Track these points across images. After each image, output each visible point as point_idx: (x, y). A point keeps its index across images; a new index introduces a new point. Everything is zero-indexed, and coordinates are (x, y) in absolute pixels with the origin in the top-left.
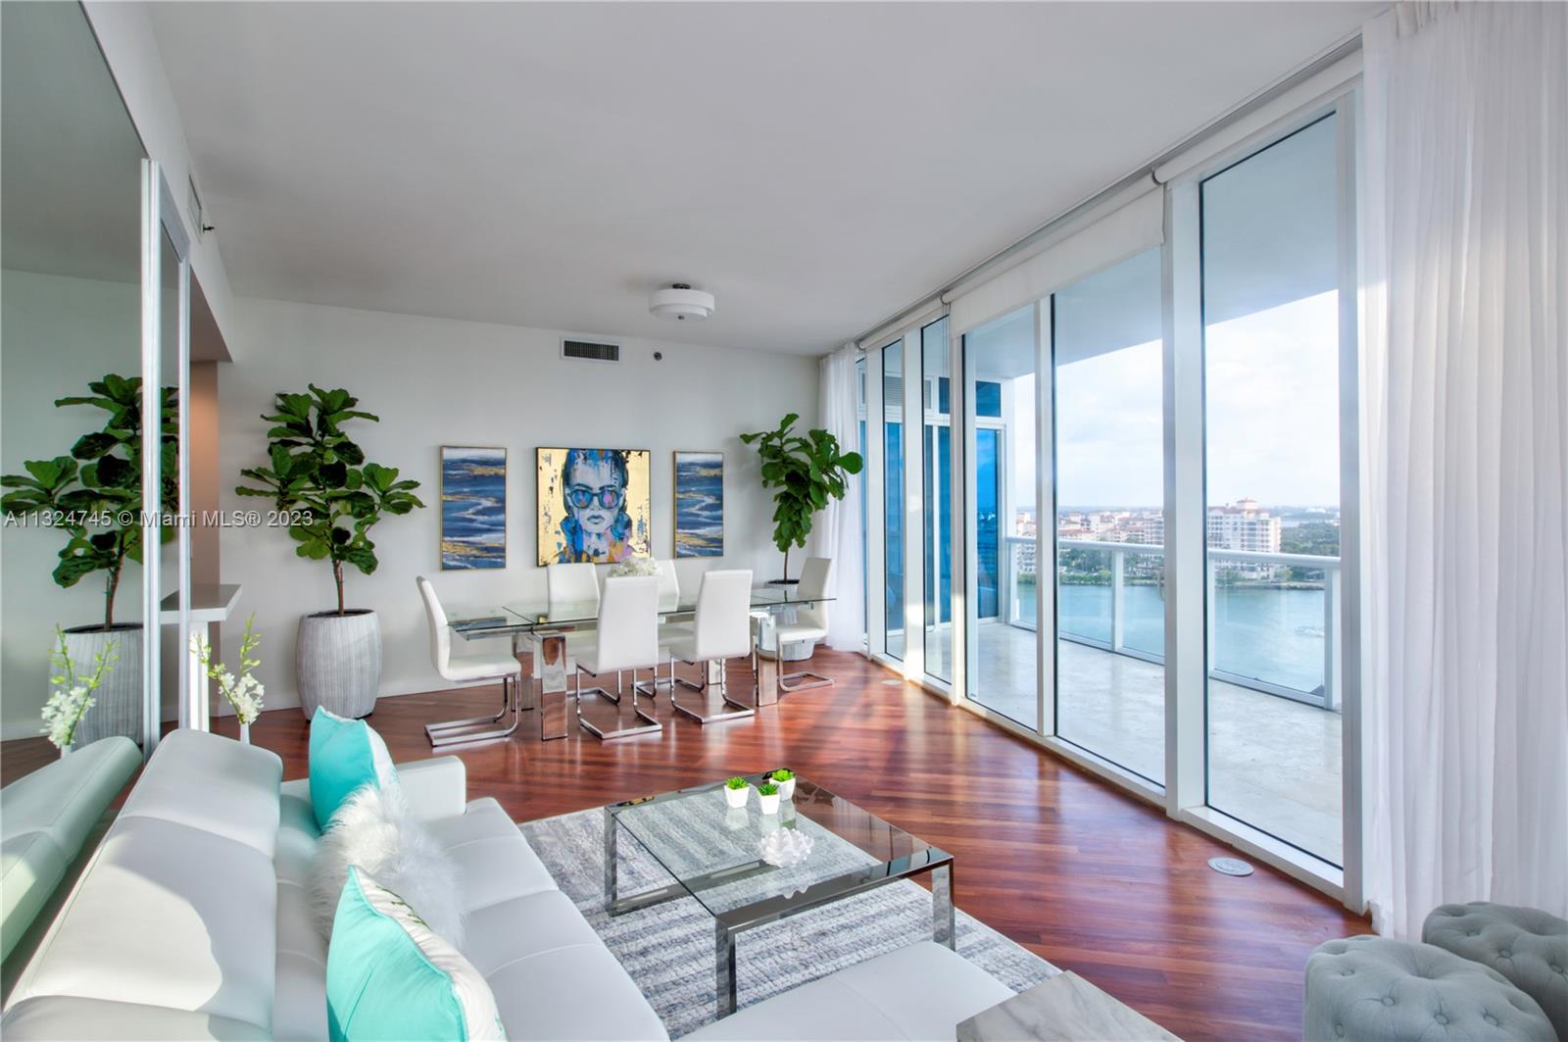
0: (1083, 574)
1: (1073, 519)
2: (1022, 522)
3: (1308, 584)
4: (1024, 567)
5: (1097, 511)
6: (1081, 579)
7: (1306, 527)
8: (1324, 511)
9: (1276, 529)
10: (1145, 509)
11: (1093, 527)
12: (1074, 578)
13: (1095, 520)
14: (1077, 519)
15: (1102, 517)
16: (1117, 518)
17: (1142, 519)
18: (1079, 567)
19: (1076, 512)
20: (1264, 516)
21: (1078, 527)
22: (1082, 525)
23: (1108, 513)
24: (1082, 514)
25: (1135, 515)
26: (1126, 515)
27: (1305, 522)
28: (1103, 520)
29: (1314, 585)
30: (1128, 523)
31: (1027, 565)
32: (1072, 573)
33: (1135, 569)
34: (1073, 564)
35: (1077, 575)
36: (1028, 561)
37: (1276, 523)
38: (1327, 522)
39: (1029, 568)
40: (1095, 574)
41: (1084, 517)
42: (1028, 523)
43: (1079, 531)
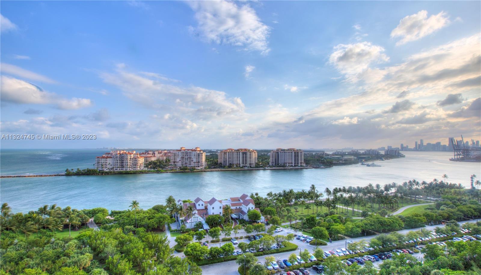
0: (152, 170)
1: (150, 153)
2: (133, 154)
3: (211, 170)
4: (133, 168)
5: (158, 150)
6: (152, 171)
7: (211, 155)
8: (215, 151)
9: (204, 155)
10: (171, 150)
11: (156, 155)
12: (149, 171)
13: (156, 153)
14: (151, 153)
15: (159, 152)
16: (163, 152)
17: (170, 153)
18: (151, 168)
19: (151, 151)
20: (202, 152)
21: (151, 155)
22: (152, 155)
23: (161, 151)
24: (152, 151)
25: (168, 152)
26: (166, 151)
27: (211, 153)
28: (159, 153)
29: (213, 170)
30: (166, 154)
31: (134, 167)
32: (149, 170)
33: (168, 168)
34: (149, 167)
35: (150, 170)
36: (134, 166)
37: (204, 154)
38: (216, 153)
39: (135, 168)
40: (156, 170)
41: (153, 152)
42: (135, 154)
43: (151, 156)
